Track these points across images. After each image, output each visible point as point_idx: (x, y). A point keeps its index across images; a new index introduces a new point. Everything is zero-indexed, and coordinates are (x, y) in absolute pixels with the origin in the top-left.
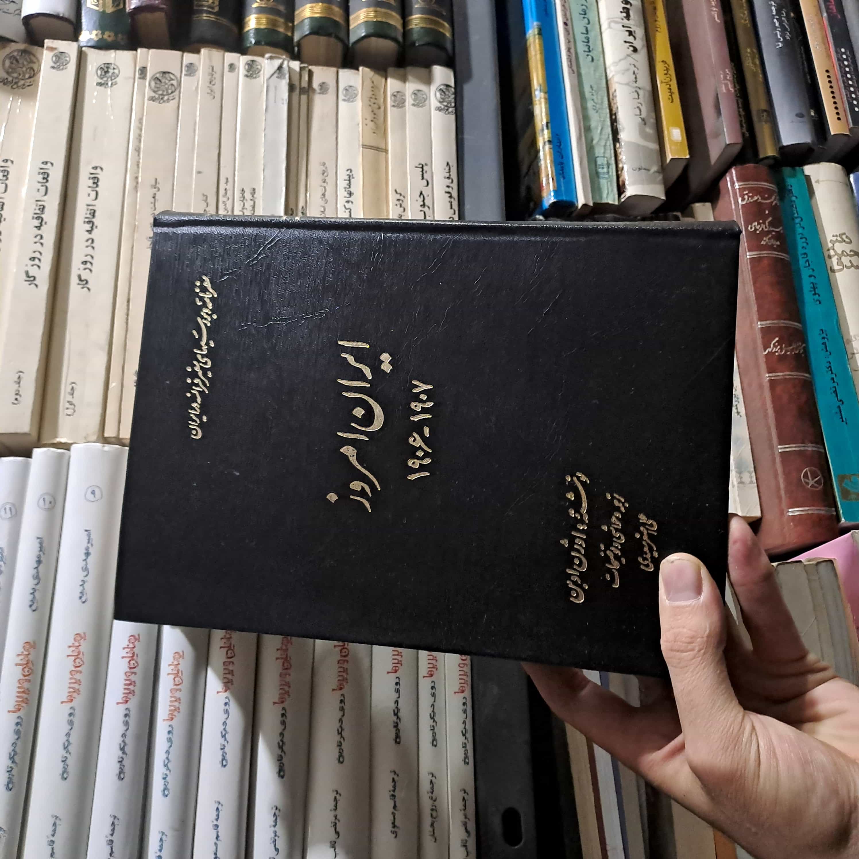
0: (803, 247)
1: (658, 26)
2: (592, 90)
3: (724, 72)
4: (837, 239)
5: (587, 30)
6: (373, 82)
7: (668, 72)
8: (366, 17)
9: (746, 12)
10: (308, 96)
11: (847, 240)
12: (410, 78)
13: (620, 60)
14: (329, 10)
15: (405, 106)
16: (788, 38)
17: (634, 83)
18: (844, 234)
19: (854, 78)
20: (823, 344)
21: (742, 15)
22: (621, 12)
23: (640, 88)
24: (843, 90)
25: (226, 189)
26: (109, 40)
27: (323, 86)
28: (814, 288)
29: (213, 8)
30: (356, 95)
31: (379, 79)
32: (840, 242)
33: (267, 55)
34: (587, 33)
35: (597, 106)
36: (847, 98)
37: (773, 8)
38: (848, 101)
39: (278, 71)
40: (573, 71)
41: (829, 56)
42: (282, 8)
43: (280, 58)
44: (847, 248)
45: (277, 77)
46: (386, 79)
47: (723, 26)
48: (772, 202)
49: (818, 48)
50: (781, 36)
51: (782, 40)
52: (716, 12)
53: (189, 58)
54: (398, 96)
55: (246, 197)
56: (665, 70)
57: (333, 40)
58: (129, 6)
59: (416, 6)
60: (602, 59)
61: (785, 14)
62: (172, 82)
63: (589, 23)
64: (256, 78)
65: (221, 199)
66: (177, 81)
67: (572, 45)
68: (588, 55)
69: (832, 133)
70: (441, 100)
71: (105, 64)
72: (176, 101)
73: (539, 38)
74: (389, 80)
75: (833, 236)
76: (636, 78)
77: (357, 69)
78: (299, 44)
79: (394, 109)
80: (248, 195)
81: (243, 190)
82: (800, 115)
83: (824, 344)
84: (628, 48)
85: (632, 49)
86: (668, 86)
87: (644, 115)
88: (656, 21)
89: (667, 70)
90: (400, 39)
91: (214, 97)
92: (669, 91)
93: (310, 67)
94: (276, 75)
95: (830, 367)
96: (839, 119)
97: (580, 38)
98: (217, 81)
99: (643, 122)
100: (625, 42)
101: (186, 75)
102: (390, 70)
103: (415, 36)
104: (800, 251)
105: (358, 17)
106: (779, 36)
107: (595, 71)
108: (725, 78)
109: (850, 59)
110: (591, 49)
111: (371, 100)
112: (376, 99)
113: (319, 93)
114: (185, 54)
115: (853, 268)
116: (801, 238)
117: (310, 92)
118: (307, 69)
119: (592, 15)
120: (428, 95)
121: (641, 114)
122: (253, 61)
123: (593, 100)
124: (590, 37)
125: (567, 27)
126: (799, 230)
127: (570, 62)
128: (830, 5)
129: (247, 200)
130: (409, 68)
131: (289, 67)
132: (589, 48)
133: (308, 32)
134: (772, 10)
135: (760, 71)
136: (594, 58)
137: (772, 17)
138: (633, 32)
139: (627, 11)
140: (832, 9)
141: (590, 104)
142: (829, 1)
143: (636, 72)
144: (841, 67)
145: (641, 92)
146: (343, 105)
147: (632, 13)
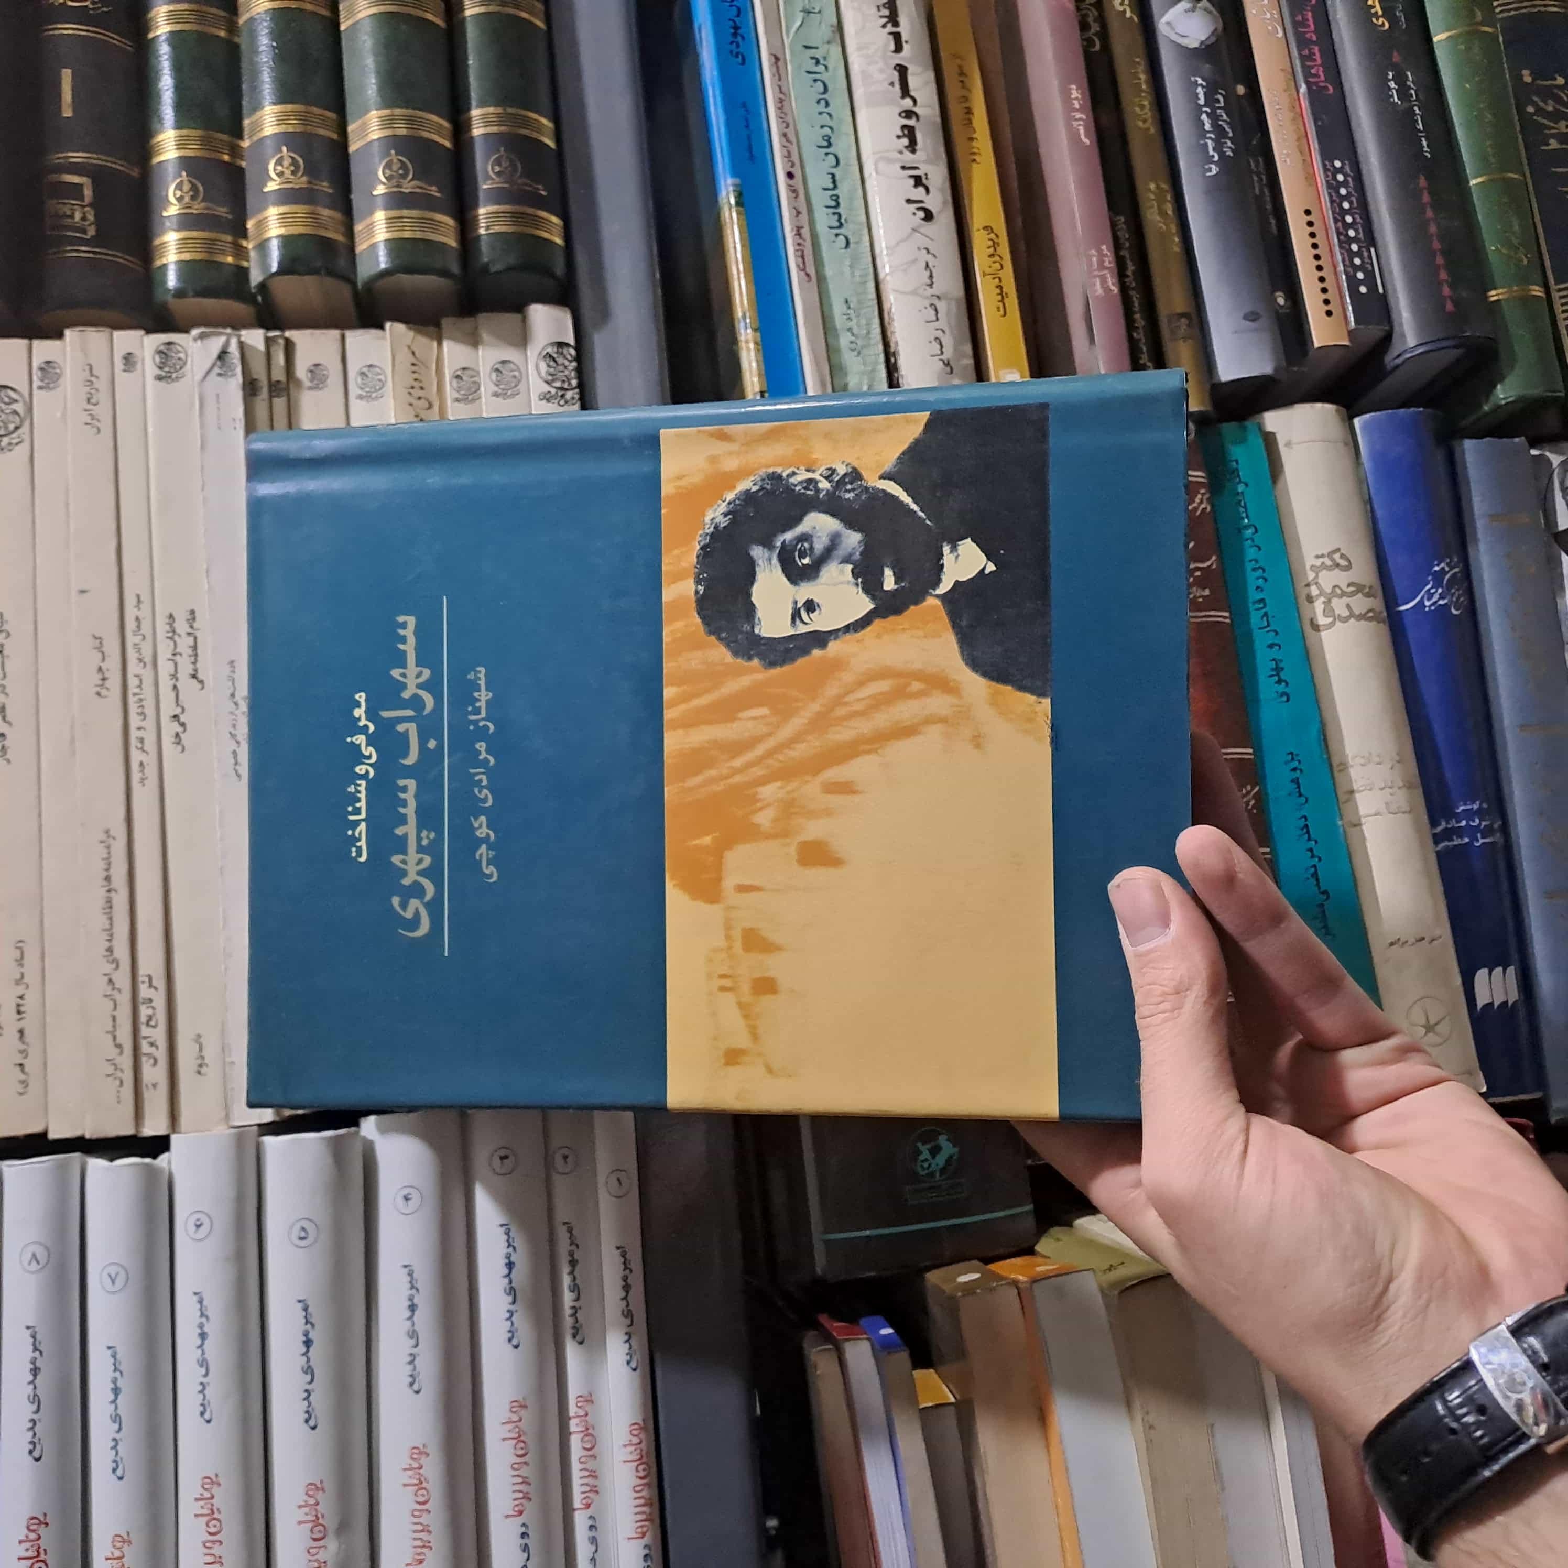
0: (1258, 588)
1: (975, 150)
2: (849, 308)
3: (1100, 251)
4: (1323, 563)
5: (834, 182)
6: (413, 353)
7: (995, 250)
8: (389, 229)
9: (1146, 103)
10: (288, 395)
11: (1343, 563)
12: (486, 336)
13: (898, 244)
14: (314, 218)
15: (480, 398)
16: (1229, 153)
17: (928, 288)
18: (1339, 550)
19: (1359, 220)
20: (1293, 781)
21: (1138, 110)
22: (899, 137)
24: (1337, 249)
25: (137, 619)
28: (1278, 670)
30: (383, 384)
31: (424, 344)
32: (1329, 569)
33: (195, 332)
34: (835, 187)
35: (860, 342)
36: (1344, 266)
37: (1199, 90)
38: (1346, 273)
39: (219, 363)
40: (808, 275)
41: (1310, 178)
42: (222, 211)
43: (221, 334)
44: (1341, 579)
45: (220, 375)
46: (440, 344)
47: (1096, 152)
48: (1196, 509)
49: (1288, 160)
50: (1214, 149)
51: (1216, 158)
52: (1082, 123)
53: (43, 349)
55: (178, 631)
56: (989, 247)
57: (327, 280)
59: (485, 187)
60: (866, 238)
61: (1222, 99)
62: (15, 406)
63: (837, 162)
65: (131, 640)
66: (25, 403)
67: (804, 219)
68: (837, 235)
69: (1316, 345)
70: (550, 378)
72: (26, 446)
73: (738, 213)
74: (446, 344)
75: (1317, 557)
76: (931, 276)
77: (381, 327)
78: (263, 286)
80: (182, 627)
81: (171, 616)
82: (1252, 317)
83: (1296, 781)
84: (915, 214)
85: (921, 214)
86: (997, 280)
87: (948, 353)
88: (971, 139)
89: (995, 245)
90: (455, 268)
91: (99, 431)
92: (998, 291)
93: (288, 334)
94: (216, 370)
95: (1306, 826)
96: (1329, 313)
97: (820, 200)
98: (103, 397)
99: (948, 369)
100: (909, 201)
102: (446, 322)
103: (486, 253)
104: (1253, 596)
105: (370, 229)
106: (1211, 152)
107: (851, 266)
108: (1101, 266)
109: (1350, 182)
110: (843, 221)
111: (412, 391)
112: (422, 388)
113: (310, 388)
114: (36, 343)
115: (1352, 620)
116: (1254, 569)
117: (292, 386)
118: (281, 341)
119: (843, 145)
120: (523, 369)
121: (942, 353)
122: (169, 344)
123: (850, 329)
124: (840, 195)
125: (791, 182)
126: (1251, 553)
127: (803, 257)
128: (1312, 67)
129: (179, 636)
130: (482, 318)
131: (242, 345)
132: (839, 220)
133: (274, 269)
134: (1197, 94)
135: (1174, 228)
136: (852, 240)
137: (1198, 110)
138: (924, 177)
139: (909, 133)
140: (1317, 76)
141: (844, 340)
142: (1310, 57)
143: (930, 265)
144: (1332, 202)
145: (941, 305)
146: (358, 408)
147: (920, 136)
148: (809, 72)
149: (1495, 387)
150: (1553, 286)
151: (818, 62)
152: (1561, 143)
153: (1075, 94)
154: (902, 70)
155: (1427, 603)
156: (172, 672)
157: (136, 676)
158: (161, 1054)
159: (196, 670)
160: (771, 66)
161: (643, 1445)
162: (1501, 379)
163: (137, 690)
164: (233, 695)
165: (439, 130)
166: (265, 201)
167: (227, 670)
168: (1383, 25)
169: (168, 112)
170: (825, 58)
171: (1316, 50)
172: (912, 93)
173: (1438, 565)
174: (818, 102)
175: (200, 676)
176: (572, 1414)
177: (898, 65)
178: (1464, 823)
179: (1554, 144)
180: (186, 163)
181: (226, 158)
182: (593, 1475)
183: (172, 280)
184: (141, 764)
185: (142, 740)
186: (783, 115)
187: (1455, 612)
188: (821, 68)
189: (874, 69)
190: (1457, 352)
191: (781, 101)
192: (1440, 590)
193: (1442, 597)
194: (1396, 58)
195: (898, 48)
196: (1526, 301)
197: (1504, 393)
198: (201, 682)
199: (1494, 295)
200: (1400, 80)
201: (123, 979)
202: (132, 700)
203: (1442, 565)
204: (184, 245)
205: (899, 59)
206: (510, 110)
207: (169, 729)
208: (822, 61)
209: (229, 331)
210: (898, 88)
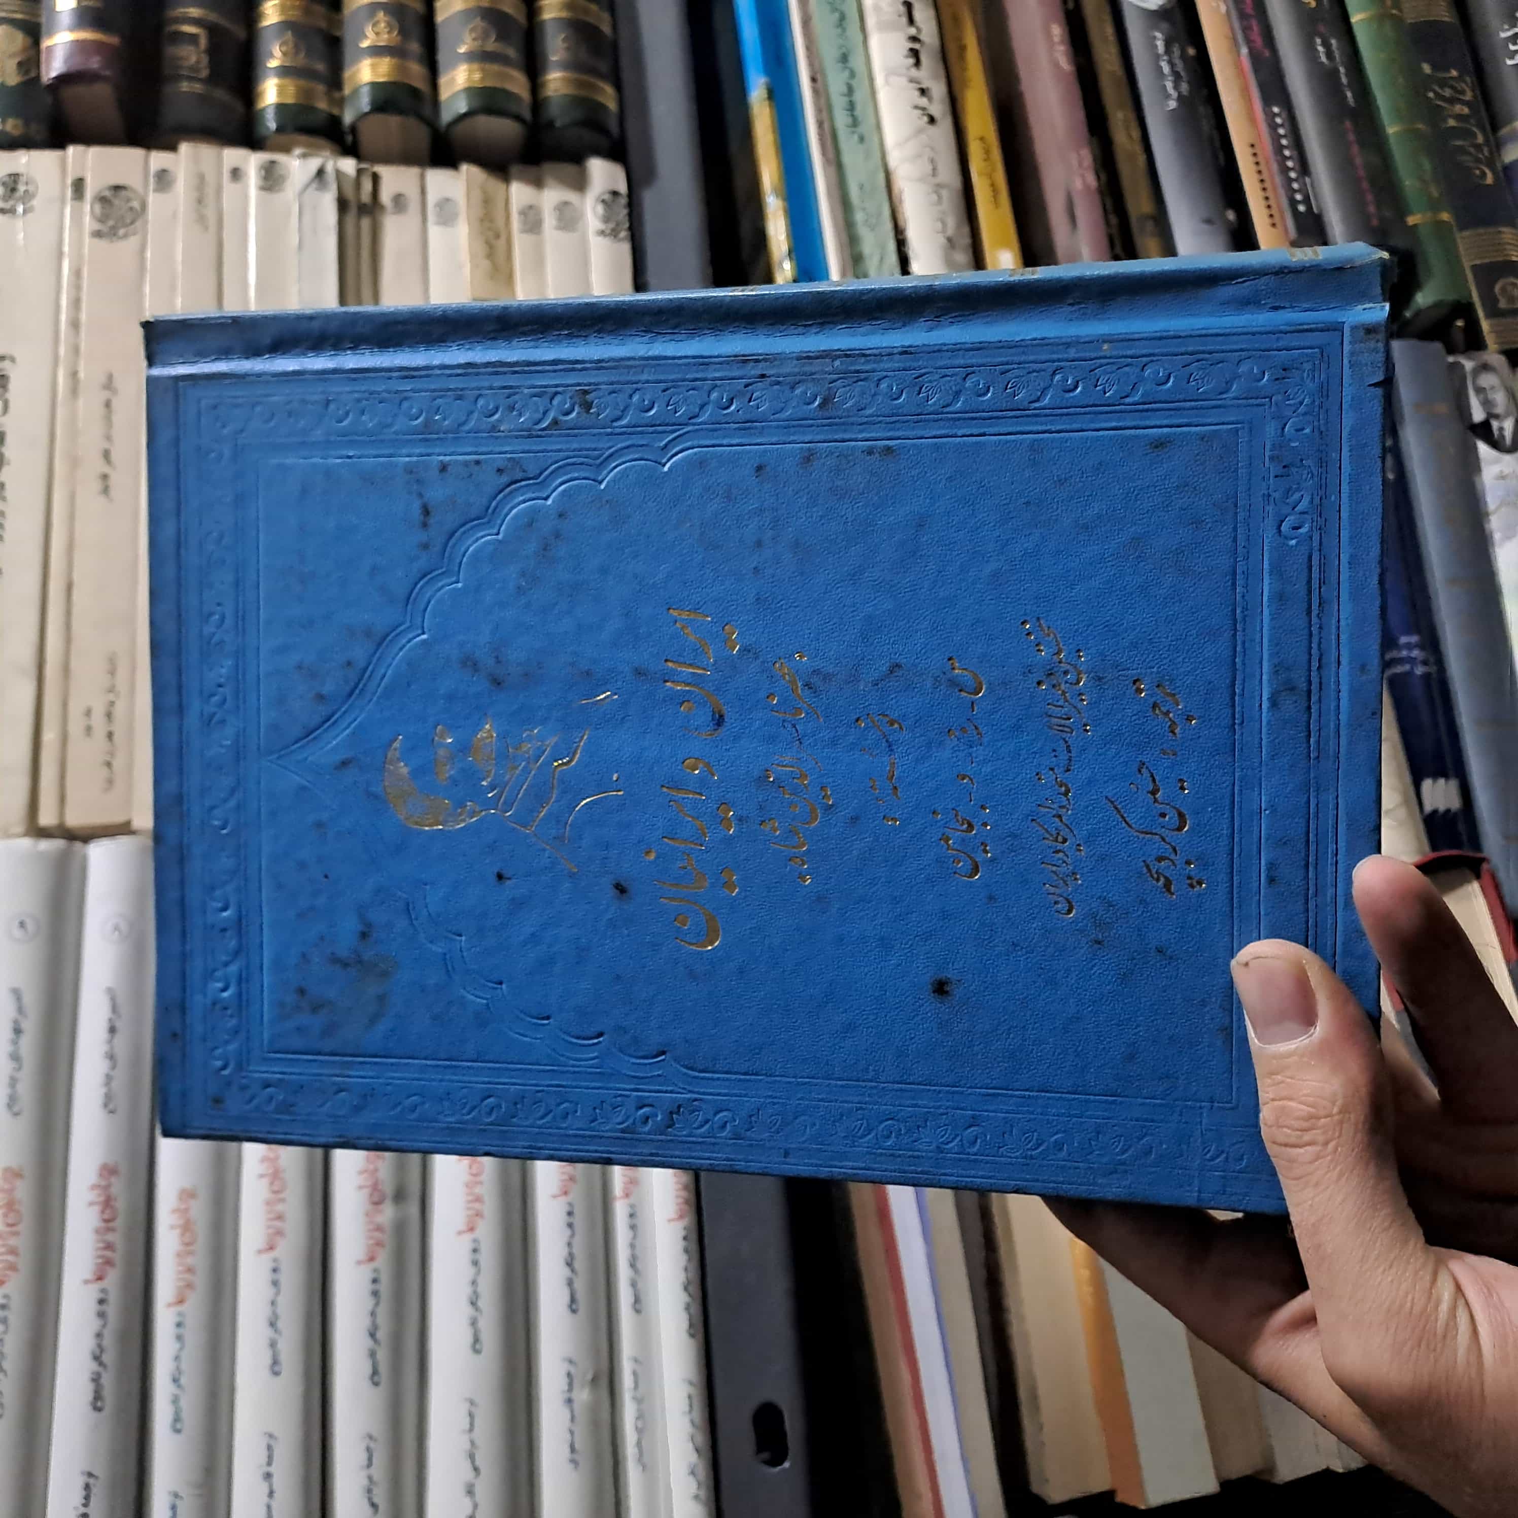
2: (863, 191)
3: (1079, 154)
5: (850, 90)
6: (485, 191)
7: (989, 157)
8: (469, 79)
9: (1113, 52)
10: (374, 216)
12: (549, 180)
13: (907, 140)
14: (401, 69)
16: (1185, 92)
17: (933, 177)
19: (1295, 154)
21: (1107, 55)
22: (906, 57)
23: (941, 186)
24: (1278, 177)
26: (16, 133)
27: (399, 201)
29: (198, 71)
31: (495, 185)
33: (298, 151)
34: (851, 94)
35: (872, 219)
36: (1285, 188)
37: (1159, 43)
38: (1287, 194)
39: (317, 181)
40: (829, 161)
41: (1252, 120)
42: (320, 67)
43: (320, 155)
46: (508, 185)
47: (1074, 77)
49: (1234, 106)
50: (1173, 89)
51: (1174, 94)
52: (1062, 53)
53: (158, 159)
56: (983, 154)
57: (412, 122)
58: (48, 73)
60: (877, 138)
61: (1178, 52)
63: (852, 76)
67: (825, 114)
68: (853, 132)
71: (10, 175)
72: (140, 236)
73: (767, 106)
74: (513, 186)
76: (935, 169)
77: (457, 168)
78: (353, 129)
79: (525, 236)
82: (1208, 221)
84: (920, 118)
85: (926, 119)
86: (988, 180)
87: (950, 232)
88: (965, 69)
89: (989, 151)
90: (527, 115)
91: (206, 228)
92: (992, 188)
93: (375, 168)
96: (1274, 225)
97: (839, 103)
98: (211, 201)
99: (949, 243)
100: (916, 107)
101: (155, 191)
102: (514, 169)
103: (554, 110)
105: (453, 80)
106: (1170, 90)
107: (865, 158)
108: (1080, 165)
109: (1287, 124)
110: (858, 122)
111: (483, 222)
112: (491, 221)
113: (394, 213)
114: (153, 153)
117: (377, 209)
118: (369, 172)
119: (857, 62)
120: (582, 211)
121: (945, 231)
122: (273, 162)
123: (864, 209)
124: (856, 101)
125: (813, 84)
127: (823, 146)
128: (1251, 34)
130: (546, 166)
131: (337, 170)
132: (855, 121)
133: (365, 109)
134: (1157, 46)
135: (1138, 148)
136: (864, 137)
137: (1158, 58)
138: (927, 91)
139: (915, 53)
140: (1255, 42)
141: (859, 217)
142: (1250, 28)
143: (934, 159)
144: (1272, 138)
145: (945, 193)
146: (435, 232)
147: (923, 58)
149: (1416, 293)
152: (1458, 122)
153: (1056, 30)
154: (908, 6)
162: (1420, 287)
165: (514, 7)
166: (360, 54)
168: (1310, 3)
171: (1253, 20)
172: (917, 24)
174: (837, 26)
177: (905, 2)
178: (1405, 654)
180: (288, 24)
181: (324, 25)
183: (272, 120)
186: (806, 34)
189: (884, 4)
191: (805, 22)
194: (1322, 28)
196: (1439, 225)
197: (1422, 300)
199: (1411, 220)
200: (1326, 44)
204: (282, 90)
209: (326, 154)
210: (904, 20)
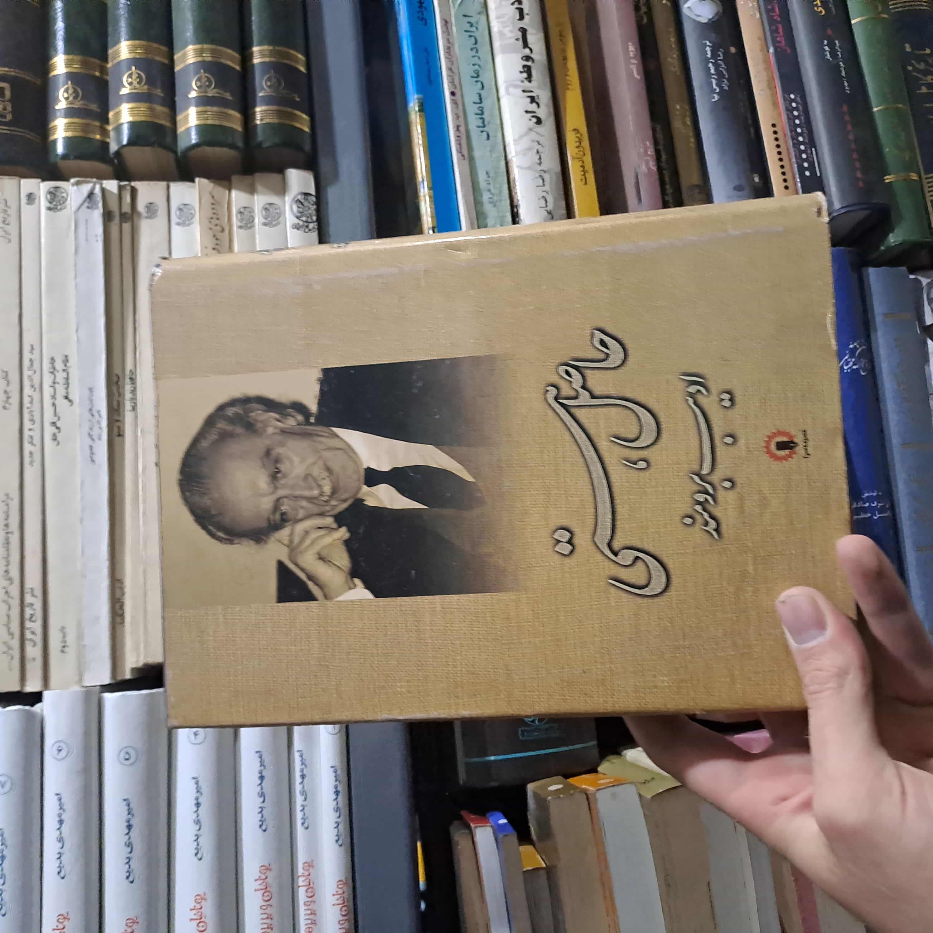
1: (568, 82)
2: (489, 177)
3: (645, 145)
5: (480, 99)
6: (213, 197)
7: (580, 143)
8: (198, 118)
9: (675, 56)
10: (133, 222)
12: (259, 188)
13: (521, 137)
14: (151, 111)
15: (254, 226)
16: (726, 88)
17: (538, 165)
19: (805, 131)
21: (670, 60)
22: (521, 72)
23: (545, 172)
24: (792, 148)
25: (31, 360)
27: (150, 207)
29: (5, 117)
30: (193, 216)
31: (220, 191)
33: (73, 180)
34: (481, 102)
35: (495, 198)
36: (796, 158)
37: (708, 49)
38: (797, 163)
39: (88, 200)
40: (463, 156)
41: (775, 104)
42: (94, 107)
43: (89, 182)
45: (88, 208)
46: (230, 192)
47: (643, 84)
49: (762, 94)
50: (717, 85)
51: (718, 90)
52: (635, 66)
54: (245, 213)
55: (57, 368)
56: (576, 142)
57: (159, 150)
59: (261, 94)
60: (500, 135)
61: (721, 55)
63: (483, 87)
64: (61, 209)
65: (26, 373)
67: (461, 121)
68: (482, 132)
70: (299, 215)
73: (420, 116)
74: (234, 193)
76: (540, 159)
77: (193, 181)
78: (118, 153)
80: (59, 365)
81: (52, 359)
82: (739, 188)
84: (530, 120)
85: (534, 120)
86: (581, 163)
87: (550, 207)
88: (566, 75)
89: (580, 141)
90: (240, 144)
91: (10, 241)
92: (582, 169)
93: (133, 184)
94: (86, 204)
96: (786, 188)
97: (472, 109)
98: (13, 220)
99: (550, 216)
100: (527, 112)
102: (234, 178)
103: (260, 136)
105: (187, 118)
106: (715, 87)
107: (491, 151)
108: (646, 154)
109: (800, 107)
110: (485, 123)
111: (212, 220)
112: (218, 219)
113: (147, 218)
117: (134, 216)
118: (129, 188)
119: (486, 77)
120: (282, 209)
121: (547, 206)
122: (57, 188)
123: (489, 190)
124: (484, 107)
125: (454, 98)
127: (460, 144)
128: (777, 37)
129: (58, 371)
130: (257, 175)
131: (103, 190)
132: (483, 122)
133: (125, 142)
134: (706, 51)
135: (691, 133)
136: (491, 135)
137: (707, 61)
138: (536, 98)
139: (528, 70)
140: (780, 42)
141: (486, 197)
142: (777, 31)
143: (540, 151)
144: (789, 119)
145: (547, 177)
146: (176, 230)
147: (534, 72)
148: (466, 31)
149: (888, 235)
150: (924, 176)
151: (472, 26)
152: (928, 89)
153: (631, 48)
154: (524, 31)
155: (845, 368)
156: (53, 394)
157: (29, 396)
158: (38, 639)
159: (67, 393)
160: (442, 27)
161: (345, 895)
162: (892, 231)
163: (29, 405)
164: (91, 410)
165: (232, 59)
166: (120, 100)
167: (87, 393)
168: (821, 12)
169: (60, 44)
170: (477, 23)
171: (780, 26)
172: (530, 46)
173: (852, 344)
174: (472, 49)
175: (70, 397)
176: (300, 874)
177: (521, 28)
178: (867, 505)
179: (924, 90)
180: (70, 76)
181: (97, 74)
182: (313, 913)
183: (60, 149)
184: (31, 453)
185: (31, 437)
186: (449, 57)
187: (863, 374)
188: (473, 29)
189: (506, 31)
190: (866, 213)
191: (449, 48)
192: (853, 360)
193: (854, 364)
194: (829, 32)
195: (522, 18)
196: (908, 182)
197: (893, 239)
198: (70, 401)
199: (888, 179)
200: (832, 45)
201: (15, 590)
202: (26, 412)
203: (855, 344)
204: (68, 127)
205: (522, 24)
206: (277, 48)
207: (49, 430)
208: (474, 24)
209: (94, 180)
210: (521, 42)
